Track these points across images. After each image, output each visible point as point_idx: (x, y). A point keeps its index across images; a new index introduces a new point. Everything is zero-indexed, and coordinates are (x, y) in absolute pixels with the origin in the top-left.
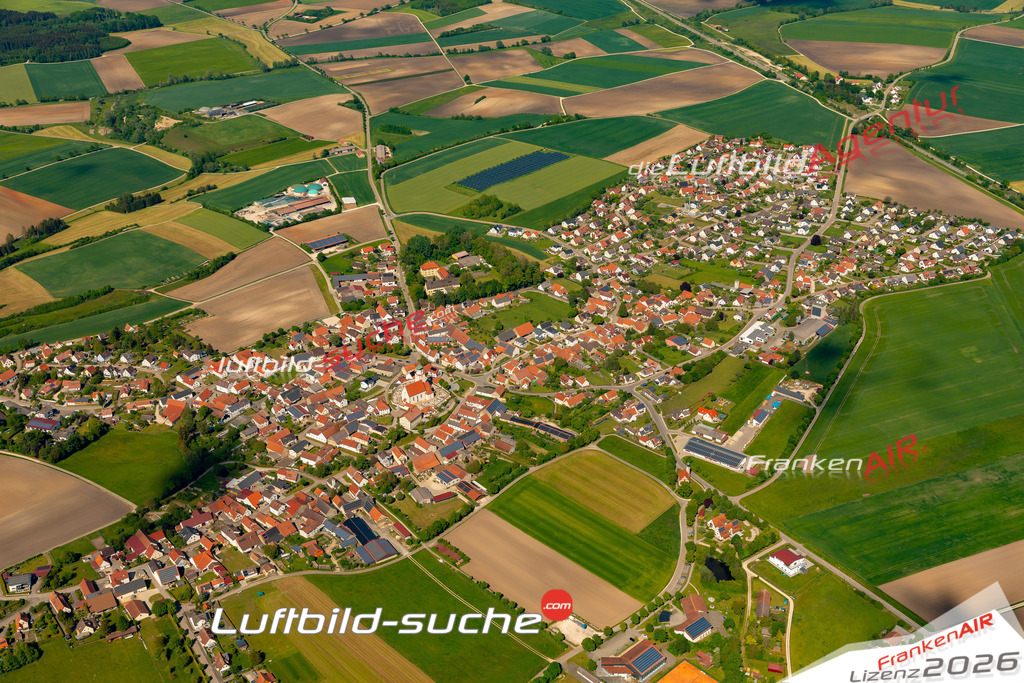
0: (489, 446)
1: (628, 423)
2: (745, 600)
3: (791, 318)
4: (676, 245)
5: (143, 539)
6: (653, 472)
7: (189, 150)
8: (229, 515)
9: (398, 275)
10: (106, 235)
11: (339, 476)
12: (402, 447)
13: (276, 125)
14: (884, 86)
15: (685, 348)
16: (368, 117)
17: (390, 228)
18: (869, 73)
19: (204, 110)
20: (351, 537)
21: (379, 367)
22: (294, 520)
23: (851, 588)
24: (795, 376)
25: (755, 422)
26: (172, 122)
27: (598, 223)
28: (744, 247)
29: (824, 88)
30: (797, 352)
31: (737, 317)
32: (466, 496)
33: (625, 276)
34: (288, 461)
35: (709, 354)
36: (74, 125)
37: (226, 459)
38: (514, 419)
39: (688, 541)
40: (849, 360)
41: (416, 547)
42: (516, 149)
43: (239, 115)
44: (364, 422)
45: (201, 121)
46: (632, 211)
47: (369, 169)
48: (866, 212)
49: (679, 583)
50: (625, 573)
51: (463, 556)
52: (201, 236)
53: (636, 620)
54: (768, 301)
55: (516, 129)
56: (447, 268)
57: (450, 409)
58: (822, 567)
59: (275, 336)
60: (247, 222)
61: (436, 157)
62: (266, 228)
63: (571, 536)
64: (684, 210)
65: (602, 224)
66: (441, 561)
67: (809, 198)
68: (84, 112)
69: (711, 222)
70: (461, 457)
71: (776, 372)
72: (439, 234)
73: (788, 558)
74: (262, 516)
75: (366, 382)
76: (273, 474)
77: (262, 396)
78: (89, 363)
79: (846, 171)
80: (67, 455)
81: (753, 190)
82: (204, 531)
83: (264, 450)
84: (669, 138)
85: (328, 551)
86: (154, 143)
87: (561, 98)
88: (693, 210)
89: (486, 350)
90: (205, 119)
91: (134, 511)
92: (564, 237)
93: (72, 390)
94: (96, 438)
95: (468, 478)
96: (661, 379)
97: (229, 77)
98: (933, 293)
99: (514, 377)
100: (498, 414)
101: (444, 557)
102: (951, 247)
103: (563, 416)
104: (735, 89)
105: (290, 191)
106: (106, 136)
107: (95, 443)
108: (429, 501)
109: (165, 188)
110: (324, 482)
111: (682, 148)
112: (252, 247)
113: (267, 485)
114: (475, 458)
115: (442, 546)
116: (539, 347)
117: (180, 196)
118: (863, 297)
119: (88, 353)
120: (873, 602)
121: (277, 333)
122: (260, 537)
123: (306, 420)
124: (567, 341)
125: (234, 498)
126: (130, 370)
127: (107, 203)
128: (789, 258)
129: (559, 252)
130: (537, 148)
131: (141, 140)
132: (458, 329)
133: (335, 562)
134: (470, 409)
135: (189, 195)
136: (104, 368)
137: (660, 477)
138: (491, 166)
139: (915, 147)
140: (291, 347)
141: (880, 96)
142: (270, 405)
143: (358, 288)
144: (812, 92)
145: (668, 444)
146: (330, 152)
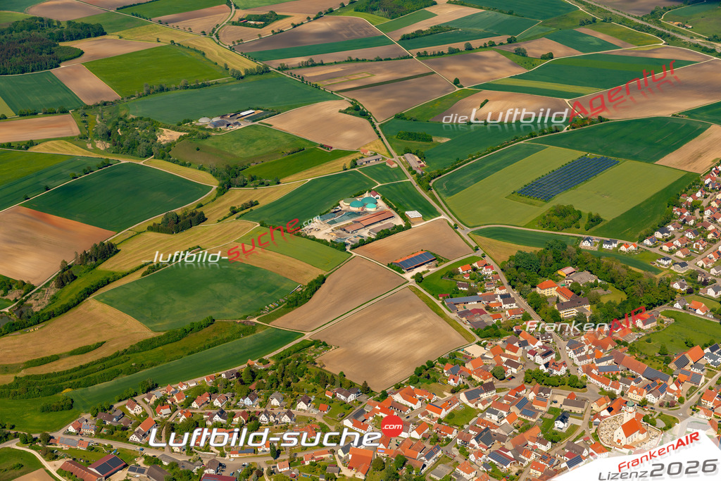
9: (514, 296)
13: (287, 135)
16: (377, 125)
17: (472, 243)
19: (203, 121)
21: (564, 402)
26: (176, 134)
36: (66, 139)
42: (559, 155)
47: (411, 179)
55: (544, 134)
56: (562, 285)
59: (426, 369)
62: (341, 246)
65: (700, 233)
68: (70, 126)
72: (537, 249)
77: (449, 440)
78: (235, 407)
86: (163, 158)
87: (565, 100)
89: (672, 380)
92: (665, 248)
97: (204, 85)
105: (344, 205)
112: (337, 269)
117: (225, 214)
119: (229, 395)
121: (425, 365)
123: (516, 468)
126: (290, 415)
127: (150, 221)
129: (670, 265)
131: (148, 154)
135: (234, 213)
136: (260, 413)
140: (450, 382)
142: (464, 451)
143: (478, 311)
146: (359, 162)
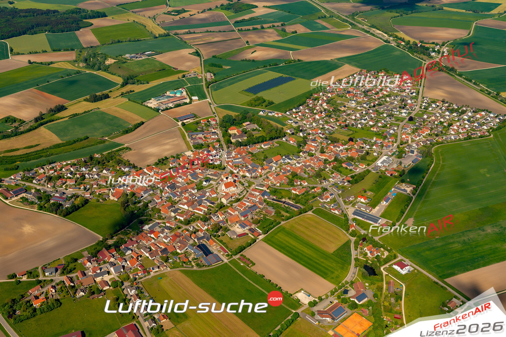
0: (262, 212)
1: (326, 202)
2: (383, 285)
3: (400, 154)
4: (346, 120)
5: (106, 252)
6: (338, 225)
7: (121, 74)
8: (144, 242)
9: (218, 133)
10: (85, 112)
11: (194, 224)
12: (223, 212)
13: (160, 63)
14: (441, 47)
15: (351, 168)
16: (202, 60)
17: (214, 111)
18: (433, 41)
19: (127, 55)
20: (201, 253)
21: (211, 175)
22: (174, 244)
23: (432, 280)
24: (403, 181)
25: (385, 202)
26: (113, 61)
27: (310, 110)
28: (377, 122)
29: (413, 48)
30: (404, 170)
31: (375, 154)
32: (252, 235)
33: (323, 134)
34: (170, 217)
35: (362, 171)
36: (68, 62)
37: (142, 216)
38: (273, 199)
39: (355, 257)
40: (428, 175)
41: (230, 258)
42: (271, 75)
43: (144, 58)
44: (205, 200)
45: (127, 61)
46: (325, 104)
47: (204, 83)
48: (434, 106)
49: (351, 276)
50: (326, 271)
51: (252, 262)
52: (128, 113)
53: (333, 293)
54: (389, 147)
55: (271, 66)
56: (241, 129)
57: (244, 194)
58: (418, 270)
59: (163, 160)
60: (149, 107)
61: (234, 78)
62: (157, 110)
63: (301, 254)
64: (349, 104)
65: (311, 110)
66: (242, 264)
67: (407, 99)
68: (72, 56)
69: (361, 110)
70: (250, 217)
71: (394, 179)
72: (237, 114)
73: (402, 266)
74: (159, 242)
75: (206, 181)
76: (164, 223)
77: (158, 188)
78: (79, 171)
79: (424, 87)
80: (70, 213)
81: (381, 95)
82: (133, 249)
83: (160, 212)
84: (341, 71)
85: (190, 259)
86: (105, 71)
87: (291, 52)
88: (353, 104)
89: (260, 168)
90: (128, 59)
91: (101, 239)
92: (294, 116)
93: (71, 183)
94: (83, 206)
95: (253, 226)
96: (341, 182)
97: (138, 40)
98: (466, 144)
99: (273, 180)
100: (266, 197)
101: (243, 263)
102: (474, 122)
103: (296, 198)
104: (370, 48)
105: (168, 93)
106: (83, 67)
107: (82, 208)
108: (235, 237)
109: (111, 91)
110: (187, 227)
111: (348, 75)
112: (151, 119)
113: (161, 228)
114: (256, 217)
115: (242, 257)
116: (284, 166)
117: (118, 95)
118: (433, 145)
119: (78, 167)
120: (442, 287)
121: (164, 158)
122: (159, 252)
123: (178, 199)
124: (297, 164)
125: (147, 234)
126: (98, 175)
127: (85, 98)
128: (398, 127)
129: (292, 123)
130: (281, 75)
131: (99, 69)
132: (247, 158)
133: (193, 264)
134: (253, 195)
135: (122, 95)
136: (86, 174)
137: (341, 227)
138: (260, 83)
139: (456, 76)
140: (171, 165)
141: (439, 52)
142: (162, 191)
143: (200, 138)
144: (407, 50)
145: (345, 212)
146: (186, 76)
